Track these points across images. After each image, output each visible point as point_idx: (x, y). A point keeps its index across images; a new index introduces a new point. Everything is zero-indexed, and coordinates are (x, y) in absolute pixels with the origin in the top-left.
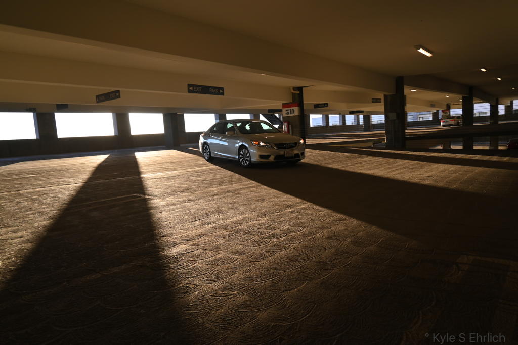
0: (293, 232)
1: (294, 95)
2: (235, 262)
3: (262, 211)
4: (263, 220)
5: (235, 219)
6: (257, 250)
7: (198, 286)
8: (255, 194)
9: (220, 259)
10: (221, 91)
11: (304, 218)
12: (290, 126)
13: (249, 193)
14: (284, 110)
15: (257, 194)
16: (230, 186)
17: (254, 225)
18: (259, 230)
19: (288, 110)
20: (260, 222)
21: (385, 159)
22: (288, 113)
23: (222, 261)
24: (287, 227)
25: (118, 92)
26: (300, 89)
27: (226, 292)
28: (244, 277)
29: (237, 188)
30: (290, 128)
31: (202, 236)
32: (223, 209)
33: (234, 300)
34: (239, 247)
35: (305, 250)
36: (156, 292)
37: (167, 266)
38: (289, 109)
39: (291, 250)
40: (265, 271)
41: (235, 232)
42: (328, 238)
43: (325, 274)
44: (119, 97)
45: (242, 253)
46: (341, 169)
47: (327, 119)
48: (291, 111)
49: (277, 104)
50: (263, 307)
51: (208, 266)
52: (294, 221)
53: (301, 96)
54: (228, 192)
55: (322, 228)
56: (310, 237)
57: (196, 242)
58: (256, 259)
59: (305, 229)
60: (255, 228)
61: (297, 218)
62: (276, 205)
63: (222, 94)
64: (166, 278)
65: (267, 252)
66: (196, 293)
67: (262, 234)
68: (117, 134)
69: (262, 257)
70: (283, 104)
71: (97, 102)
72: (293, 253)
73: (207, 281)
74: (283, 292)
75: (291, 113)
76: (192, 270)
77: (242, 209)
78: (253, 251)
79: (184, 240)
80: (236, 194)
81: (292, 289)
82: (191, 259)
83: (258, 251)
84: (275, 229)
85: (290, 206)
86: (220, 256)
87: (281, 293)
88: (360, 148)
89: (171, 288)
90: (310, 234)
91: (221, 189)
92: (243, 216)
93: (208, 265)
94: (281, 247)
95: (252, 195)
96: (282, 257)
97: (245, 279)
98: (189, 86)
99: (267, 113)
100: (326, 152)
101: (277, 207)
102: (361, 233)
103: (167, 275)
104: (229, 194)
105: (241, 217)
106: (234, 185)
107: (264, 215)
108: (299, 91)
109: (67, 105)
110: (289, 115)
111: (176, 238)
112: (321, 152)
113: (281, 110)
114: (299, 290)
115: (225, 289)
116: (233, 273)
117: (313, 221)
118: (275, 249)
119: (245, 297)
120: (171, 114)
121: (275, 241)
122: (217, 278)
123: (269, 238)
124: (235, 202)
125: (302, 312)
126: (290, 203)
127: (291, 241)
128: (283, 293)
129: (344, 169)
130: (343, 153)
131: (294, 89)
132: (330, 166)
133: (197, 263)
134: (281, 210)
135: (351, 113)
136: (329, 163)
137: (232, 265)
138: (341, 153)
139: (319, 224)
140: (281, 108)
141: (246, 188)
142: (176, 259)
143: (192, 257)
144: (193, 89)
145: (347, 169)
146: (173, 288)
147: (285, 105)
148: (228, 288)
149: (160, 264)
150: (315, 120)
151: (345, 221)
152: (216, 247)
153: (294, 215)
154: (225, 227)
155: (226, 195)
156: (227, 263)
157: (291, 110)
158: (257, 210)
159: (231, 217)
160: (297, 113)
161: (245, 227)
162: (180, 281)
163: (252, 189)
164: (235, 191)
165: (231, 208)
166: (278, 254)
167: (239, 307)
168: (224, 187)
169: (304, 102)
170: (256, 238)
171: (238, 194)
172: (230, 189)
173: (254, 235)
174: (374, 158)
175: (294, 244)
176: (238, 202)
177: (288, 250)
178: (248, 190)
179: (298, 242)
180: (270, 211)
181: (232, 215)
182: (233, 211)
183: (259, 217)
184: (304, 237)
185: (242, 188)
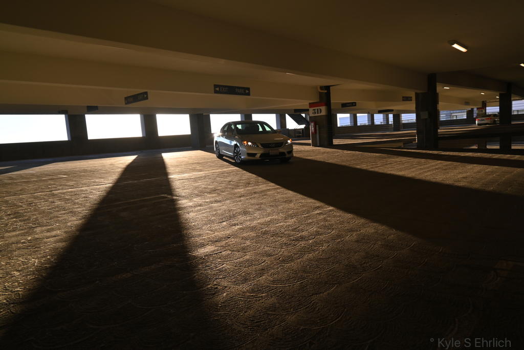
0: (321, 234)
1: (320, 93)
2: (263, 264)
3: (289, 213)
4: (291, 221)
5: (262, 220)
6: (285, 252)
7: (226, 287)
8: (282, 196)
9: (248, 260)
10: (247, 91)
11: (333, 221)
12: (317, 126)
13: (276, 194)
14: (311, 110)
15: (284, 196)
16: (257, 187)
17: (282, 226)
18: (287, 232)
19: (315, 110)
20: (288, 224)
21: (417, 160)
22: (315, 113)
23: (250, 263)
24: (315, 229)
25: (146, 93)
26: (328, 88)
27: (254, 294)
28: (272, 279)
29: (264, 189)
30: (317, 128)
31: (229, 238)
32: (250, 210)
33: (262, 302)
34: (267, 249)
35: (334, 253)
36: (185, 292)
37: (196, 267)
38: (316, 108)
39: (319, 253)
40: (293, 273)
41: (262, 234)
42: (357, 241)
43: (355, 278)
44: (147, 98)
45: (270, 255)
46: (371, 170)
47: (354, 119)
49: (304, 104)
50: (292, 310)
51: (236, 268)
52: (322, 223)
53: (328, 95)
54: (255, 193)
55: (351, 230)
56: (339, 240)
57: (223, 243)
58: (284, 261)
59: (334, 231)
60: (283, 230)
61: (325, 220)
62: (303, 206)
63: (249, 94)
64: (195, 279)
65: (295, 254)
66: (225, 294)
67: (289, 236)
68: (145, 135)
69: (290, 259)
70: (310, 103)
71: (126, 104)
72: (322, 255)
73: (236, 283)
74: (312, 295)
75: (318, 113)
76: (220, 271)
77: (269, 210)
78: (281, 253)
79: (211, 241)
80: (263, 196)
81: (321, 293)
82: (219, 260)
83: (286, 254)
84: (302, 231)
85: (318, 207)
86: (248, 257)
87: (310, 296)
88: (391, 148)
89: (199, 289)
90: (339, 236)
91: (248, 190)
92: (270, 217)
93: (235, 266)
94: (309, 249)
95: (279, 196)
96: (310, 260)
97: (274, 282)
98: (216, 86)
99: (294, 113)
100: (354, 152)
101: (304, 209)
102: (392, 236)
103: (195, 276)
104: (255, 195)
105: (268, 219)
106: (260, 186)
107: (292, 217)
108: (326, 90)
109: (97, 106)
110: (316, 115)
111: (204, 239)
112: (349, 152)
113: (308, 110)
114: (328, 294)
115: (253, 291)
116: (261, 275)
117: (342, 223)
118: (303, 251)
119: (273, 300)
120: (197, 114)
121: (303, 243)
122: (245, 280)
123: (297, 240)
124: (262, 204)
125: (332, 315)
127: (320, 243)
128: (312, 297)
129: (372, 170)
130: (372, 154)
131: (322, 88)
132: (358, 167)
133: (225, 265)
134: (308, 212)
135: (380, 112)
136: (357, 164)
137: (260, 267)
138: (369, 154)
139: (347, 227)
140: (307, 107)
142: (204, 259)
143: (220, 258)
144: (220, 89)
145: (376, 170)
146: (201, 289)
147: (311, 105)
148: (257, 290)
149: (189, 264)
150: (343, 119)
152: (243, 249)
153: (322, 217)
154: (253, 229)
155: (253, 196)
156: (255, 265)
157: (318, 110)
158: (284, 212)
159: (258, 219)
160: (324, 113)
161: (272, 229)
162: (209, 282)
164: (262, 192)
165: (258, 210)
166: (306, 257)
167: (268, 310)
168: (250, 188)
169: (332, 102)
170: (284, 240)
171: (265, 195)
172: (257, 190)
173: (282, 237)
174: (404, 159)
175: (322, 246)
176: (265, 204)
177: (317, 252)
178: (274, 192)
179: (327, 245)
180: (297, 213)
181: (258, 217)
182: (260, 212)
183: (286, 218)
184: (333, 239)
185: (269, 190)
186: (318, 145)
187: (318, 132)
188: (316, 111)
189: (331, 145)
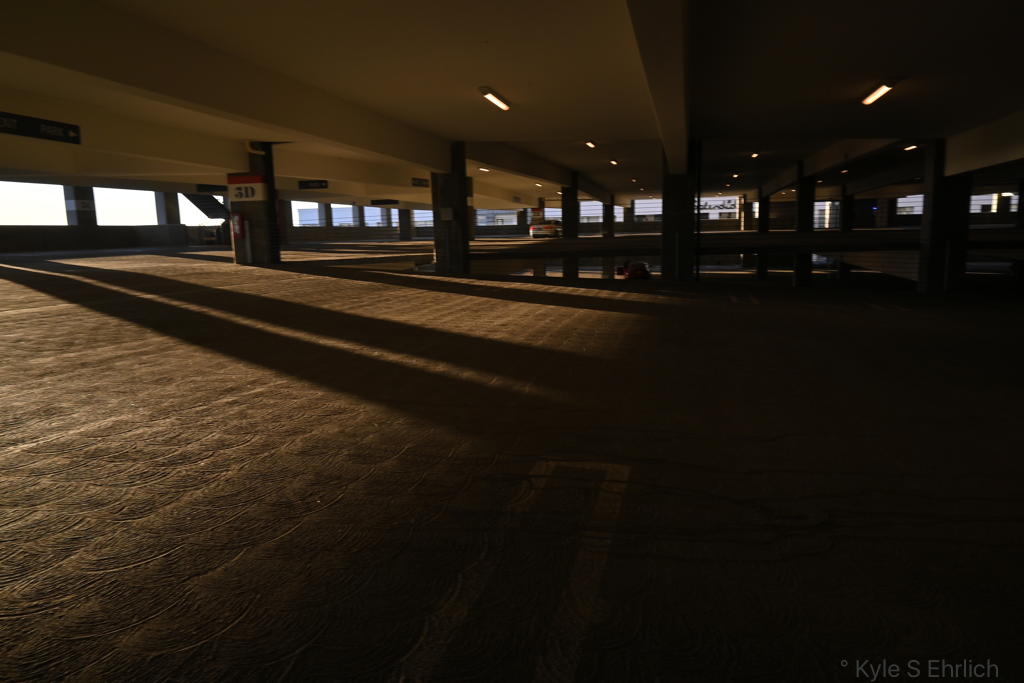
0: (229, 446)
1: (251, 156)
2: (76, 528)
3: (163, 405)
4: (163, 424)
5: (92, 427)
6: (137, 492)
8: (151, 369)
9: (38, 523)
10: (72, 134)
11: (258, 415)
12: (246, 222)
13: (137, 366)
14: (234, 188)
15: (156, 369)
16: (90, 352)
17: (140, 436)
18: (151, 448)
19: (239, 189)
20: (155, 430)
21: (432, 294)
22: (242, 196)
23: (42, 529)
24: (217, 436)
26: (267, 146)
27: (41, 602)
28: (95, 558)
29: (109, 354)
30: (247, 227)
32: (64, 405)
33: (61, 616)
34: (93, 490)
35: (250, 483)
38: (242, 186)
39: (218, 485)
40: (150, 537)
41: (84, 457)
42: (303, 453)
43: (288, 526)
45: (99, 504)
46: (348, 312)
47: (328, 213)
48: (246, 192)
49: (216, 174)
50: (134, 620)
52: (235, 422)
53: (268, 161)
54: (84, 365)
55: (295, 432)
56: (266, 454)
58: (132, 512)
59: (258, 437)
60: (140, 445)
61: (242, 415)
62: (198, 389)
63: (76, 140)
65: (162, 495)
67: (154, 455)
69: (149, 506)
70: (229, 175)
72: (222, 490)
74: (188, 579)
75: (247, 196)
77: (114, 402)
78: (128, 496)
80: (103, 370)
81: (208, 570)
83: (141, 496)
84: (188, 442)
85: (230, 391)
87: (184, 581)
90: (265, 446)
91: (64, 360)
92: (113, 418)
94: (201, 479)
95: (144, 370)
96: (195, 503)
97: (98, 564)
99: (196, 192)
100: (321, 277)
101: (199, 394)
102: (371, 436)
104: (84, 371)
105: (109, 421)
106: (99, 350)
107: (165, 413)
108: (263, 150)
110: (244, 199)
112: (312, 277)
114: (226, 570)
115: (38, 594)
116: (68, 552)
117: (276, 419)
118: (183, 485)
119: (93, 605)
121: (183, 469)
122: (23, 571)
123: (172, 463)
124: (97, 389)
126: (230, 385)
127: (225, 465)
128: (188, 582)
129: (352, 312)
130: (356, 282)
131: (254, 145)
132: (325, 306)
134: (208, 400)
135: (375, 203)
136: (325, 301)
137: (68, 535)
138: (350, 282)
139: (287, 424)
140: (223, 182)
141: (130, 355)
145: (359, 312)
147: (233, 178)
150: (303, 212)
151: (342, 416)
152: (30, 497)
153: (236, 409)
154: (62, 448)
155: (76, 373)
156: (54, 533)
157: (246, 189)
158: (149, 405)
159: (82, 424)
160: (260, 196)
161: (114, 445)
163: (144, 358)
164: (101, 362)
165: (85, 403)
166: (186, 498)
167: (72, 631)
168: (72, 355)
169: (276, 175)
170: (140, 466)
171: (108, 369)
172: (89, 359)
173: (135, 460)
174: (411, 292)
175: (228, 471)
176: (105, 389)
177: (213, 486)
178: (133, 361)
179: (236, 467)
180: (181, 404)
181: (84, 419)
182: (88, 408)
183: (152, 418)
184: (253, 453)
185: (120, 357)
186: (249, 261)
187: (248, 235)
188: (243, 191)
189: (275, 263)
